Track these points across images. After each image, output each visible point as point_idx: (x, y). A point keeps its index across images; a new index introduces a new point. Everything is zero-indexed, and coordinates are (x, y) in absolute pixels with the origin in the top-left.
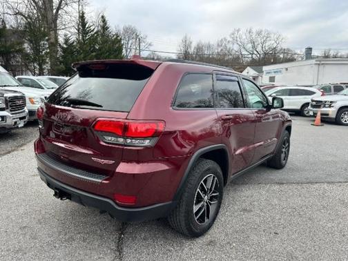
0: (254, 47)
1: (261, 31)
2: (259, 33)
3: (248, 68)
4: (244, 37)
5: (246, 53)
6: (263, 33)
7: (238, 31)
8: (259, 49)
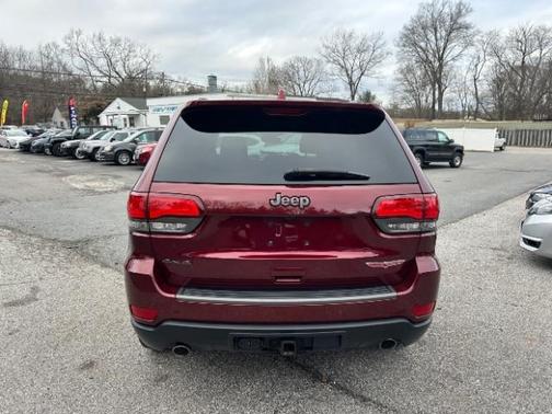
0: (110, 64)
1: (119, 40)
2: (116, 43)
3: (118, 100)
4: (91, 46)
5: (98, 74)
6: (123, 43)
7: (79, 33)
8: (119, 68)
